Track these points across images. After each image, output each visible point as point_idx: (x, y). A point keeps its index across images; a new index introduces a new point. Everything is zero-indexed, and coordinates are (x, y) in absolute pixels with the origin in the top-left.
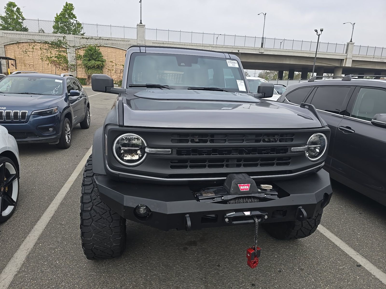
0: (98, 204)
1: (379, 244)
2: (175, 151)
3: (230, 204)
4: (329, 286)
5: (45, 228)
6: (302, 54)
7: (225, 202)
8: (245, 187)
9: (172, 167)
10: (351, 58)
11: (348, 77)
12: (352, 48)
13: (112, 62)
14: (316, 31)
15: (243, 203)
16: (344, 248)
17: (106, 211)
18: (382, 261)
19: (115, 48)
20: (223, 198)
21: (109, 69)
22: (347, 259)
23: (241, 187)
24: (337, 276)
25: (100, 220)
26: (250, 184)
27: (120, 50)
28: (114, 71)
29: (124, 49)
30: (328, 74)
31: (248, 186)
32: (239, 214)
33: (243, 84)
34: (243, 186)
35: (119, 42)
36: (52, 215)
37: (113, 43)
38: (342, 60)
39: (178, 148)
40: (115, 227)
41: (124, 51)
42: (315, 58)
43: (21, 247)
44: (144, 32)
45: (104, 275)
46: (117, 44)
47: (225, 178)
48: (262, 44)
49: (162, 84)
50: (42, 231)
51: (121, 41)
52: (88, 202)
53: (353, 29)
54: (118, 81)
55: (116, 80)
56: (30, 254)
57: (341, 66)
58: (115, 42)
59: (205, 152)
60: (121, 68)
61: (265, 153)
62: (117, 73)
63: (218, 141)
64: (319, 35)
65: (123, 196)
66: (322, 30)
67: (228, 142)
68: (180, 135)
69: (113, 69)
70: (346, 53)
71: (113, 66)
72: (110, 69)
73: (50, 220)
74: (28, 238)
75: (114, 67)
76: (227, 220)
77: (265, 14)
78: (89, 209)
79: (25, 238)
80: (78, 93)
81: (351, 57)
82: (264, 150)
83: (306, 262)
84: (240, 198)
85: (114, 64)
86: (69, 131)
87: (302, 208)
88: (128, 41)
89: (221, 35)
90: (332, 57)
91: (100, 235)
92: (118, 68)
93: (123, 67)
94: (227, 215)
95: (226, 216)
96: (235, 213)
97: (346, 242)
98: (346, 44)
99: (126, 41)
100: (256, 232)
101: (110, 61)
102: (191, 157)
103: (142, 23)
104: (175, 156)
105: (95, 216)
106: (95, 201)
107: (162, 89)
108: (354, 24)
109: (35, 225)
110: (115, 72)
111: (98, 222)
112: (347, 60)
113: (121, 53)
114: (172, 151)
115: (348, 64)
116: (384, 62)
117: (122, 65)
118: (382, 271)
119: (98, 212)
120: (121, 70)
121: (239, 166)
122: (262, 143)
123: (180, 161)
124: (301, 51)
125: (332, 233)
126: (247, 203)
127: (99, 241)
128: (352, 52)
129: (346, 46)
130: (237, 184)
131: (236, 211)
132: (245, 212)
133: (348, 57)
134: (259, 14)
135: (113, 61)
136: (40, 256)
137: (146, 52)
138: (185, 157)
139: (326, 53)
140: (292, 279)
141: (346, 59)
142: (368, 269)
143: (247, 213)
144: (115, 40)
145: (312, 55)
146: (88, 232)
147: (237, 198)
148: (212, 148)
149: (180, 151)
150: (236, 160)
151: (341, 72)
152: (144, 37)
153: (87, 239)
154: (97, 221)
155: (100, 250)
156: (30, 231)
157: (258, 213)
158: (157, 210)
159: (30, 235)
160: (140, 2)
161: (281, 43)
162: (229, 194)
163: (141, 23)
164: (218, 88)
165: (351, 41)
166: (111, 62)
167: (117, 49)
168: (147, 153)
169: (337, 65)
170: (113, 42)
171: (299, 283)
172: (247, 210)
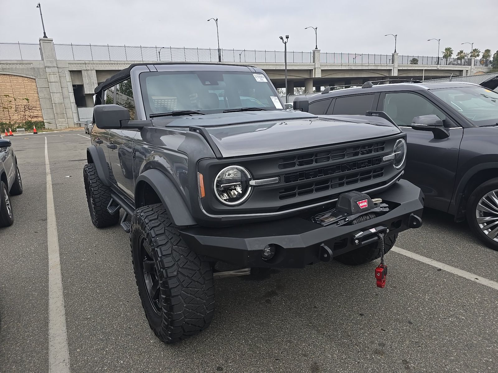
0: (184, 265)
1: (442, 247)
2: (283, 178)
3: (354, 224)
4: (427, 294)
5: (67, 329)
6: (267, 67)
7: (350, 223)
8: (363, 204)
9: (282, 198)
10: (320, 68)
11: (368, 84)
12: (319, 56)
13: (8, 96)
14: (282, 38)
15: (364, 221)
16: (418, 258)
17: (195, 272)
18: (455, 261)
19: (9, 75)
20: (347, 219)
21: (4, 106)
22: (426, 267)
23: (361, 205)
24: (427, 284)
25: (191, 284)
26: (367, 200)
27: (19, 78)
28: (13, 110)
29: (25, 76)
30: (297, 88)
31: (365, 201)
32: (366, 233)
33: (278, 100)
34: (362, 203)
35: (14, 66)
36: (63, 312)
37: (5, 69)
38: (311, 71)
39: (286, 174)
40: (208, 289)
41: (25, 78)
42: (286, 71)
43: (51, 360)
44: (54, 49)
45: (194, 356)
46: (12, 68)
47: (337, 199)
48: (220, 57)
49: (193, 110)
50: (65, 334)
51: (17, 64)
52: (171, 266)
53: (316, 34)
54: (23, 122)
55: (20, 122)
56: (72, 365)
57: (311, 77)
58: (8, 67)
59: (311, 175)
60: (25, 104)
61: (363, 167)
62: (19, 111)
63: (321, 160)
64: (285, 43)
65: (244, 240)
66: (287, 37)
67: (332, 160)
68: (285, 159)
69: (12, 106)
70: (314, 62)
71: (11, 101)
72: (6, 106)
73: (66, 319)
74: (51, 348)
75: (13, 102)
76: (357, 241)
77: (217, 20)
78: (175, 273)
79: (47, 349)
80: (8, 142)
81: (320, 66)
82: (362, 163)
83: (393, 279)
84: (362, 216)
85: (10, 99)
86: (8, 199)
87: (414, 215)
88: (30, 64)
89: (163, 48)
90: (300, 68)
91: (193, 304)
92: (19, 104)
93: (27, 101)
94: (356, 236)
95: (355, 238)
96: (362, 232)
97: (415, 252)
98: (312, 52)
99: (26, 64)
100: (382, 248)
101: (5, 95)
102: (299, 182)
103: (47, 37)
104: (283, 184)
105: (184, 281)
106: (179, 263)
107: (191, 116)
108: (316, 28)
109: (48, 330)
110: (15, 110)
111: (188, 288)
112: (316, 70)
113: (21, 81)
114: (280, 179)
115: (318, 75)
116: (353, 69)
117: (25, 99)
118: (460, 269)
119: (187, 275)
120: (26, 107)
121: (341, 185)
122: (360, 156)
123: (287, 189)
124: (265, 64)
125: (398, 247)
126: (366, 220)
127: (191, 312)
128: (319, 60)
129: (312, 54)
130: (356, 202)
131: (363, 230)
132: (371, 229)
133: (316, 67)
134: (209, 20)
135: (10, 95)
136: (90, 363)
137: (157, 71)
138: (293, 183)
139: (293, 64)
140: (393, 298)
141: (315, 68)
142: (448, 271)
143: (373, 230)
144: (7, 64)
145: (279, 67)
146: (178, 303)
147: (360, 216)
148: (318, 168)
149: (288, 178)
150: (338, 179)
151: (312, 84)
152: (54, 56)
153: (177, 313)
154: (187, 286)
155: (191, 324)
156: (47, 340)
157: (381, 228)
158: (291, 246)
159: (51, 343)
160: (37, 7)
161: (240, 54)
162: (350, 214)
163: (45, 37)
164: (257, 108)
165: (316, 48)
166: (5, 97)
167: (13, 76)
168: (251, 186)
169: (306, 76)
170: (4, 66)
171: (400, 300)
172: (372, 227)
